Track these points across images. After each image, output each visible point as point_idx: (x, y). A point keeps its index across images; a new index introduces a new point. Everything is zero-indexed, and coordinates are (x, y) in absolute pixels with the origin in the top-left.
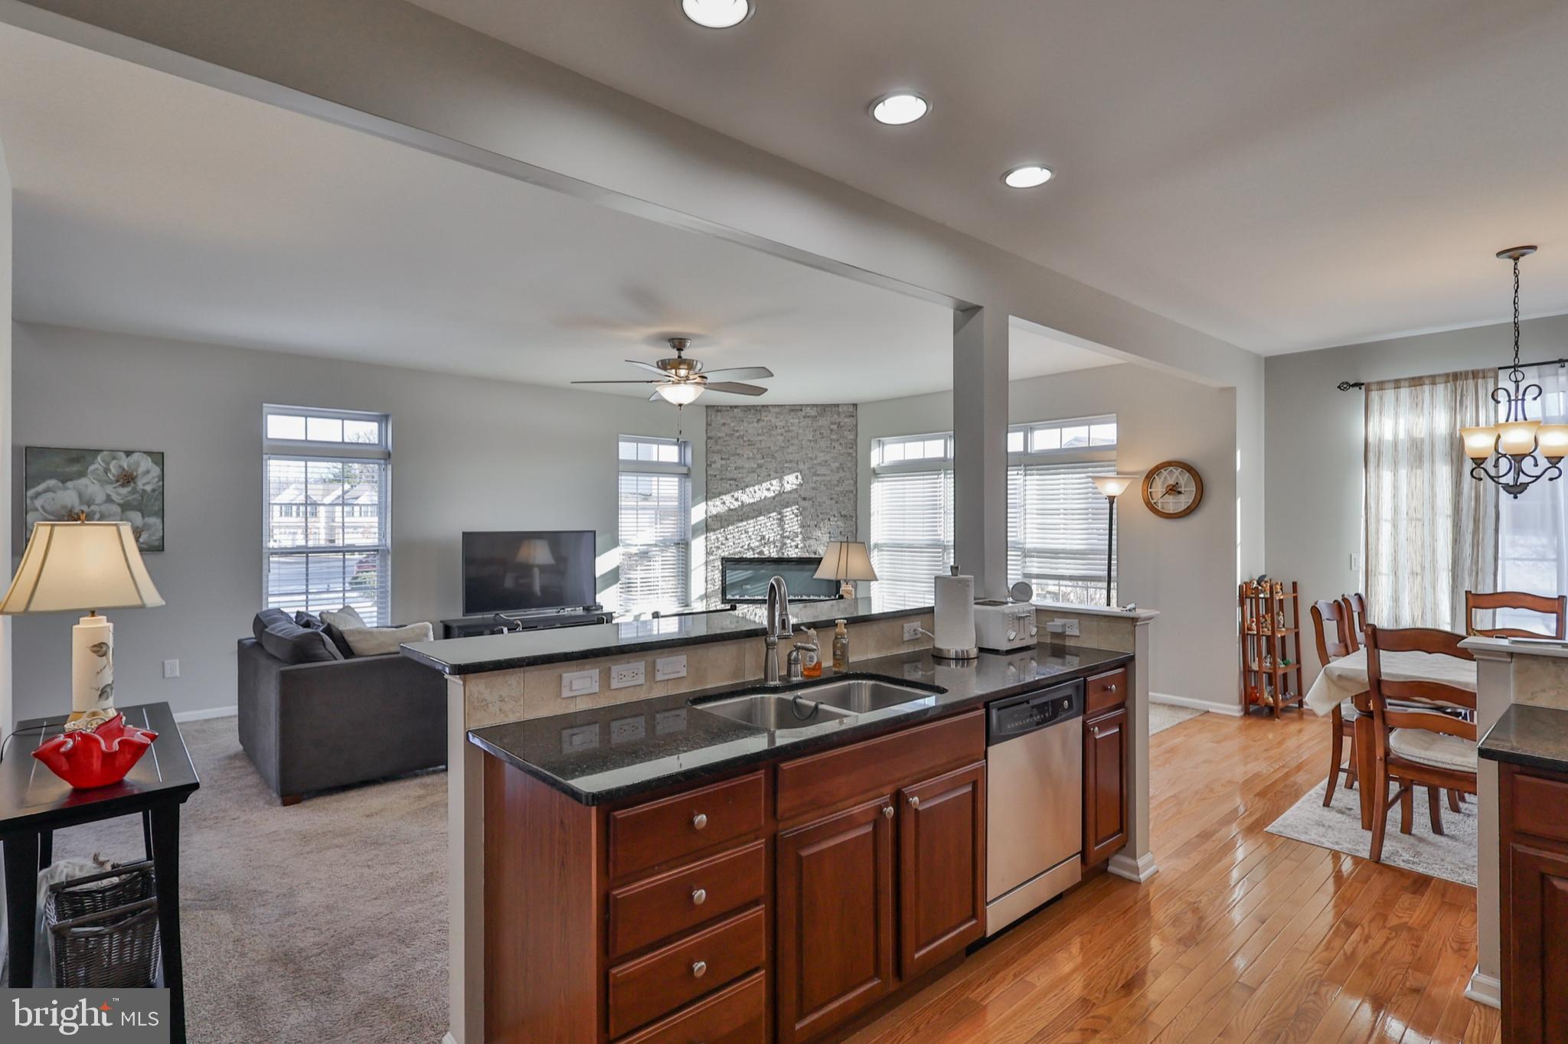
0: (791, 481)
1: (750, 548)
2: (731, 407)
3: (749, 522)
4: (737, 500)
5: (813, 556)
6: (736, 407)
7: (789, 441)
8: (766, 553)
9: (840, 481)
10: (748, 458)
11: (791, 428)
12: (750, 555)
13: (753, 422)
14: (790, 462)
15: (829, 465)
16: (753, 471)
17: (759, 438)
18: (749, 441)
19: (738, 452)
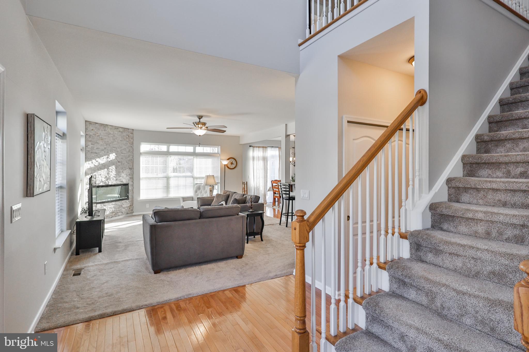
0: (112, 156)
1: (102, 181)
2: (95, 123)
3: (102, 171)
4: (97, 161)
5: (121, 183)
6: (97, 123)
7: (114, 140)
8: (107, 183)
9: (129, 156)
10: (101, 145)
11: (115, 135)
12: (101, 184)
13: (103, 131)
14: (115, 148)
15: (126, 150)
16: (103, 150)
17: (105, 137)
18: (101, 138)
19: (98, 142)
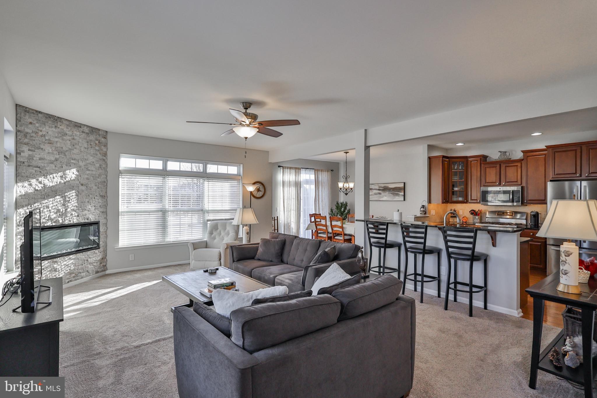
0: (72, 174)
1: (50, 219)
2: (37, 111)
3: (49, 200)
4: (40, 183)
5: (87, 221)
6: (40, 112)
7: (74, 145)
8: (61, 221)
9: (100, 175)
10: (49, 153)
11: (75, 137)
12: (49, 224)
13: (52, 127)
14: (75, 159)
15: (95, 165)
16: (52, 162)
17: (56, 140)
18: (49, 140)
19: (42, 146)
